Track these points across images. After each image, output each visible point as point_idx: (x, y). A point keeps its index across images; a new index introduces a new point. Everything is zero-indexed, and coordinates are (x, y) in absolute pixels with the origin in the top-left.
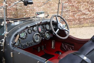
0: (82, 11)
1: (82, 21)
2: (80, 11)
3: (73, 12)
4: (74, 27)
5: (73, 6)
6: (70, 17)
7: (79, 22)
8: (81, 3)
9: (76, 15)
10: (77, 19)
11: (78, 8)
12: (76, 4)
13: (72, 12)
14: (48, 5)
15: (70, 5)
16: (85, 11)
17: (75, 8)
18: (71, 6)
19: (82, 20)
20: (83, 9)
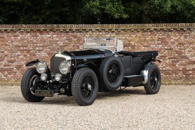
0: (188, 58)
1: (191, 74)
2: (185, 58)
3: (172, 58)
4: (176, 84)
5: (171, 49)
6: (166, 66)
7: (185, 76)
8: (185, 45)
9: (178, 63)
10: (181, 70)
11: (180, 53)
12: (176, 47)
13: (169, 58)
14: (130, 48)
15: (166, 47)
16: (193, 58)
17: (175, 53)
18: (168, 49)
19: (191, 72)
20: (189, 54)
